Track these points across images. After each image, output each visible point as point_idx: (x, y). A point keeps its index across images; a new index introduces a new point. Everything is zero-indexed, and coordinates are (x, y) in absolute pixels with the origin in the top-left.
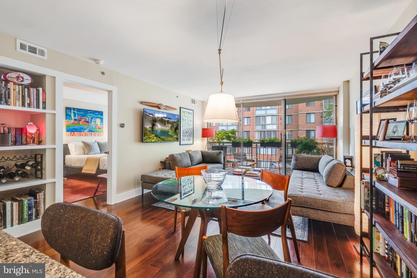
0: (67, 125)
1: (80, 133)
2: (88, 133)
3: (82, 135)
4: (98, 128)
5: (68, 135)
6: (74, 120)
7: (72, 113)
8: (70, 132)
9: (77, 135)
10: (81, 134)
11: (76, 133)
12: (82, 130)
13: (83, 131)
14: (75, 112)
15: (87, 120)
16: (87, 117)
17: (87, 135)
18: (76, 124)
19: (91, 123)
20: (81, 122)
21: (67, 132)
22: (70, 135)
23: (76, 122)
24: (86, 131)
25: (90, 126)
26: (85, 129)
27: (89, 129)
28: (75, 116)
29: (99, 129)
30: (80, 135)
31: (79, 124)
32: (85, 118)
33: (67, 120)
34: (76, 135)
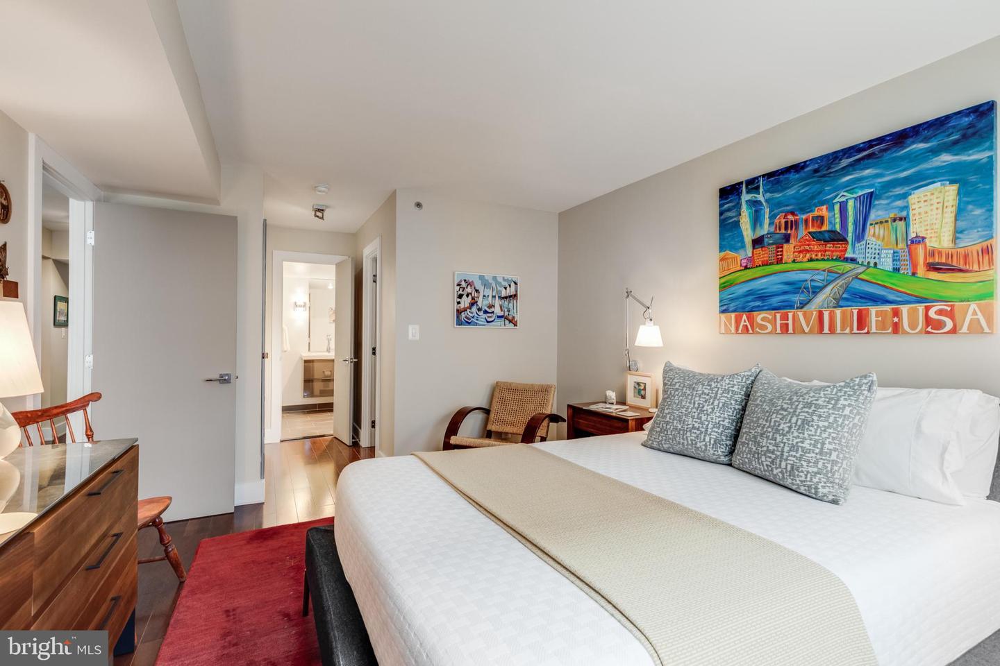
0: (723, 280)
1: (785, 317)
2: (838, 312)
3: (799, 330)
4: (933, 267)
5: (728, 332)
6: (754, 248)
7: (744, 207)
8: (733, 315)
9: (770, 327)
10: (790, 322)
11: (759, 317)
12: (797, 298)
13: (803, 305)
14: (760, 197)
15: (833, 221)
16: (831, 209)
17: (826, 330)
18: (765, 264)
19: (860, 236)
20: (789, 250)
21: (723, 316)
22: (733, 329)
23: (762, 254)
24: (821, 297)
25: (849, 266)
26: (816, 291)
27: (841, 282)
28: (756, 221)
29: (934, 275)
30: (785, 329)
31: (779, 261)
32: (816, 213)
33: (723, 253)
34: (763, 327)
